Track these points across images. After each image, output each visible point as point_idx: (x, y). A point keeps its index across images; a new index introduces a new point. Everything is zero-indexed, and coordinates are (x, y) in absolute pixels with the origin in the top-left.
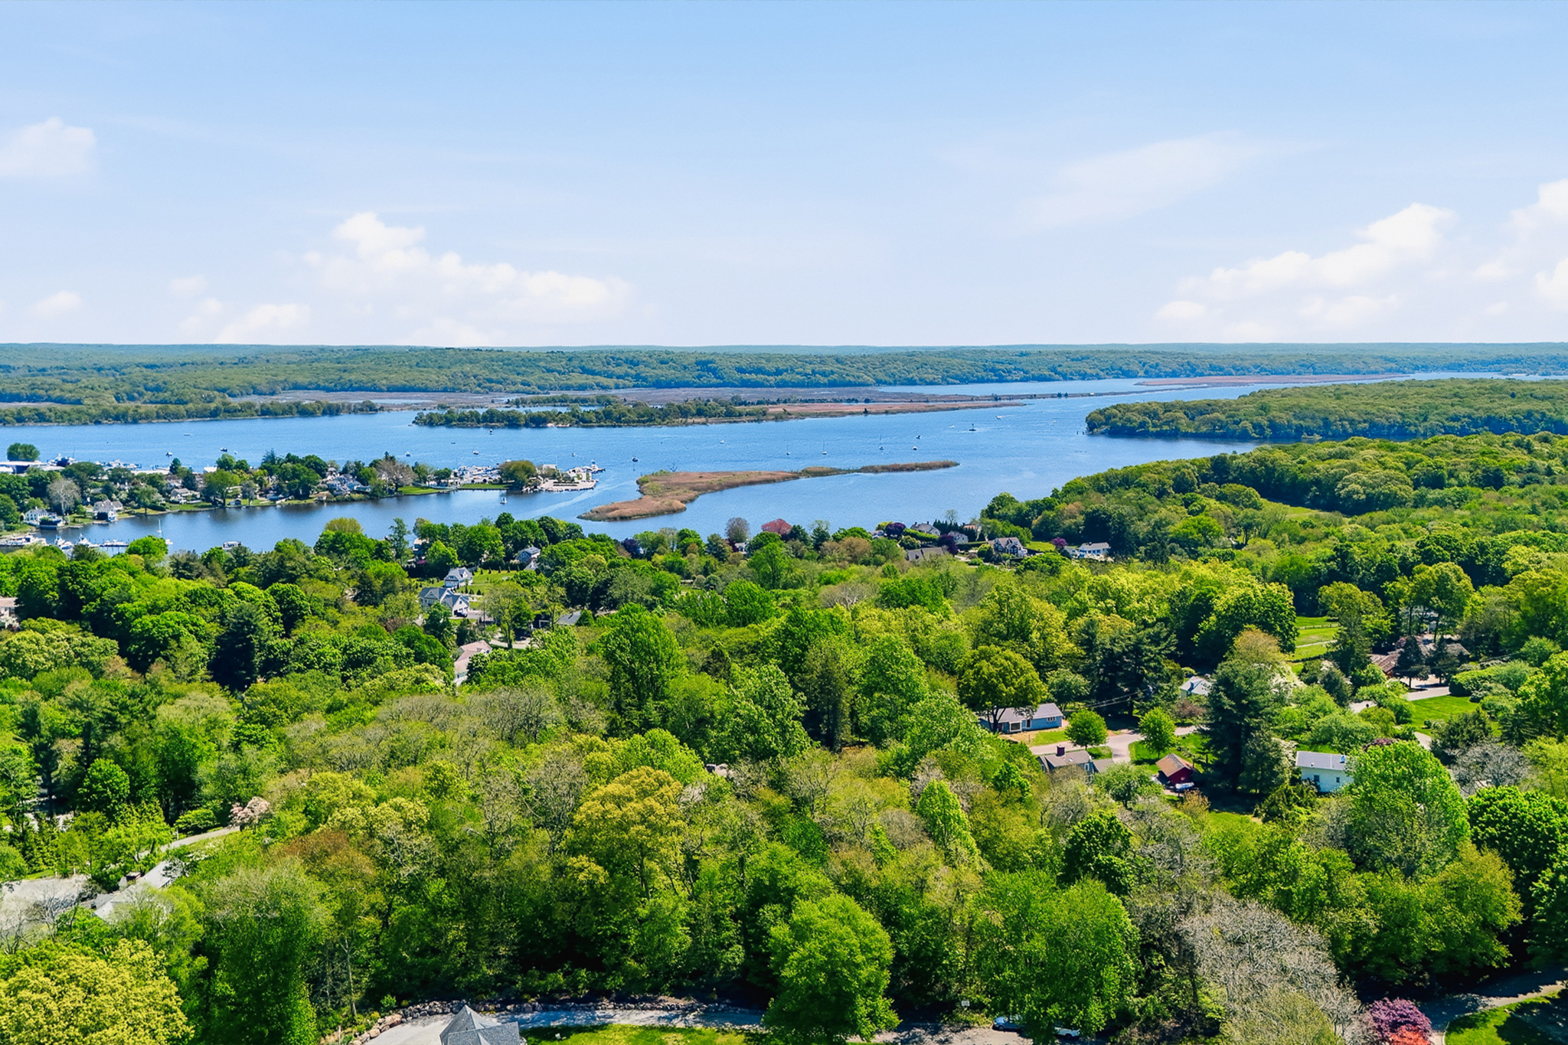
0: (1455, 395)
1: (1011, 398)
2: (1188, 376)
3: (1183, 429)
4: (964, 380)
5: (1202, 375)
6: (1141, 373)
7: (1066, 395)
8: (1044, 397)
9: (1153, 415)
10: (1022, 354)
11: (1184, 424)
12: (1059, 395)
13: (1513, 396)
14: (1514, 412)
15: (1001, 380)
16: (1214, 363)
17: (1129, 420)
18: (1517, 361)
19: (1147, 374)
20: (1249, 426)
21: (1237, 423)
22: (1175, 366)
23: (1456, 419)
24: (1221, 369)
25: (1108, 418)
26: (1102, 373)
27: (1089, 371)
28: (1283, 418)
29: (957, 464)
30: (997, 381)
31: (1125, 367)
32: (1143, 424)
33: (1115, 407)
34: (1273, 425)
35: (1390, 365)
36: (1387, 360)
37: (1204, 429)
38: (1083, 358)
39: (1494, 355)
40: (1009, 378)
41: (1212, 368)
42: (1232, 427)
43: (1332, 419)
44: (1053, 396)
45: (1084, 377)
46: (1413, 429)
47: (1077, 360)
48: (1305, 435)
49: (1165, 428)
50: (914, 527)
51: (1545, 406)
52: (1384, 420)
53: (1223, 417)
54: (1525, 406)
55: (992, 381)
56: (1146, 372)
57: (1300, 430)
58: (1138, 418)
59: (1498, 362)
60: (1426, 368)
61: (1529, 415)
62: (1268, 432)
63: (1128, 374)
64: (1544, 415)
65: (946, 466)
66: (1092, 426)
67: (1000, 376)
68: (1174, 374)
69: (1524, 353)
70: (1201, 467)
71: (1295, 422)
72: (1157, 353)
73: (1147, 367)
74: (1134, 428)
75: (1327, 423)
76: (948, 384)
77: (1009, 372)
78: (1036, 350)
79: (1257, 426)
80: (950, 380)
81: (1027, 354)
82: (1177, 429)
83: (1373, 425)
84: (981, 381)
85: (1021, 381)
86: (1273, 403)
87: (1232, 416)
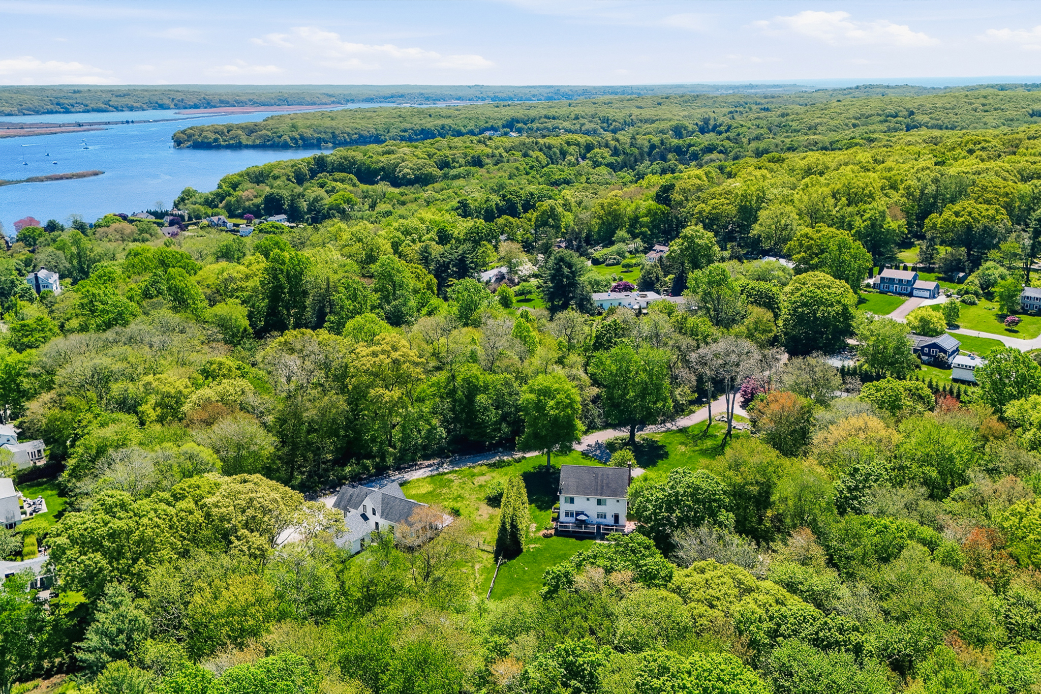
0: (400, 116)
1: (91, 124)
2: (206, 108)
3: (244, 142)
4: (38, 112)
5: (215, 107)
6: (172, 106)
7: (132, 122)
8: (116, 123)
9: (222, 133)
10: (75, 92)
11: (244, 140)
12: (127, 122)
13: (430, 116)
14: (435, 126)
15: (67, 112)
16: (222, 98)
17: (206, 137)
18: (402, 96)
19: (177, 107)
20: (288, 139)
21: (280, 137)
22: (196, 101)
23: (405, 131)
24: (228, 103)
25: (190, 136)
26: (145, 106)
27: (135, 105)
28: (308, 133)
29: (103, 173)
30: (64, 112)
31: (160, 102)
32: (216, 140)
33: (191, 129)
34: (302, 138)
35: (333, 99)
36: (330, 96)
37: (258, 142)
38: (124, 95)
39: (388, 92)
40: (73, 110)
41: (222, 102)
42: (276, 139)
43: (337, 132)
44: (123, 123)
45: (131, 109)
46: (383, 137)
47: (120, 96)
48: (323, 144)
49: (232, 142)
50: (134, 215)
51: (448, 122)
52: (366, 133)
53: (269, 133)
54: (440, 122)
55: (60, 113)
56: (175, 105)
57: (319, 140)
58: (213, 136)
59: (392, 97)
60: (353, 101)
61: (443, 127)
62: (300, 142)
63: (162, 107)
64: (450, 127)
65: (96, 174)
66: (178, 143)
67: (66, 108)
68: (196, 107)
69: (406, 92)
70: (309, 163)
71: (316, 135)
72: (178, 91)
73: (175, 101)
74: (210, 143)
75: (334, 136)
76: (24, 114)
77: (72, 105)
78: (86, 89)
79: (293, 139)
80: (26, 112)
81: (79, 92)
82: (240, 142)
83: (361, 136)
84: (51, 112)
85: (84, 112)
86: (300, 123)
87: (275, 133)
